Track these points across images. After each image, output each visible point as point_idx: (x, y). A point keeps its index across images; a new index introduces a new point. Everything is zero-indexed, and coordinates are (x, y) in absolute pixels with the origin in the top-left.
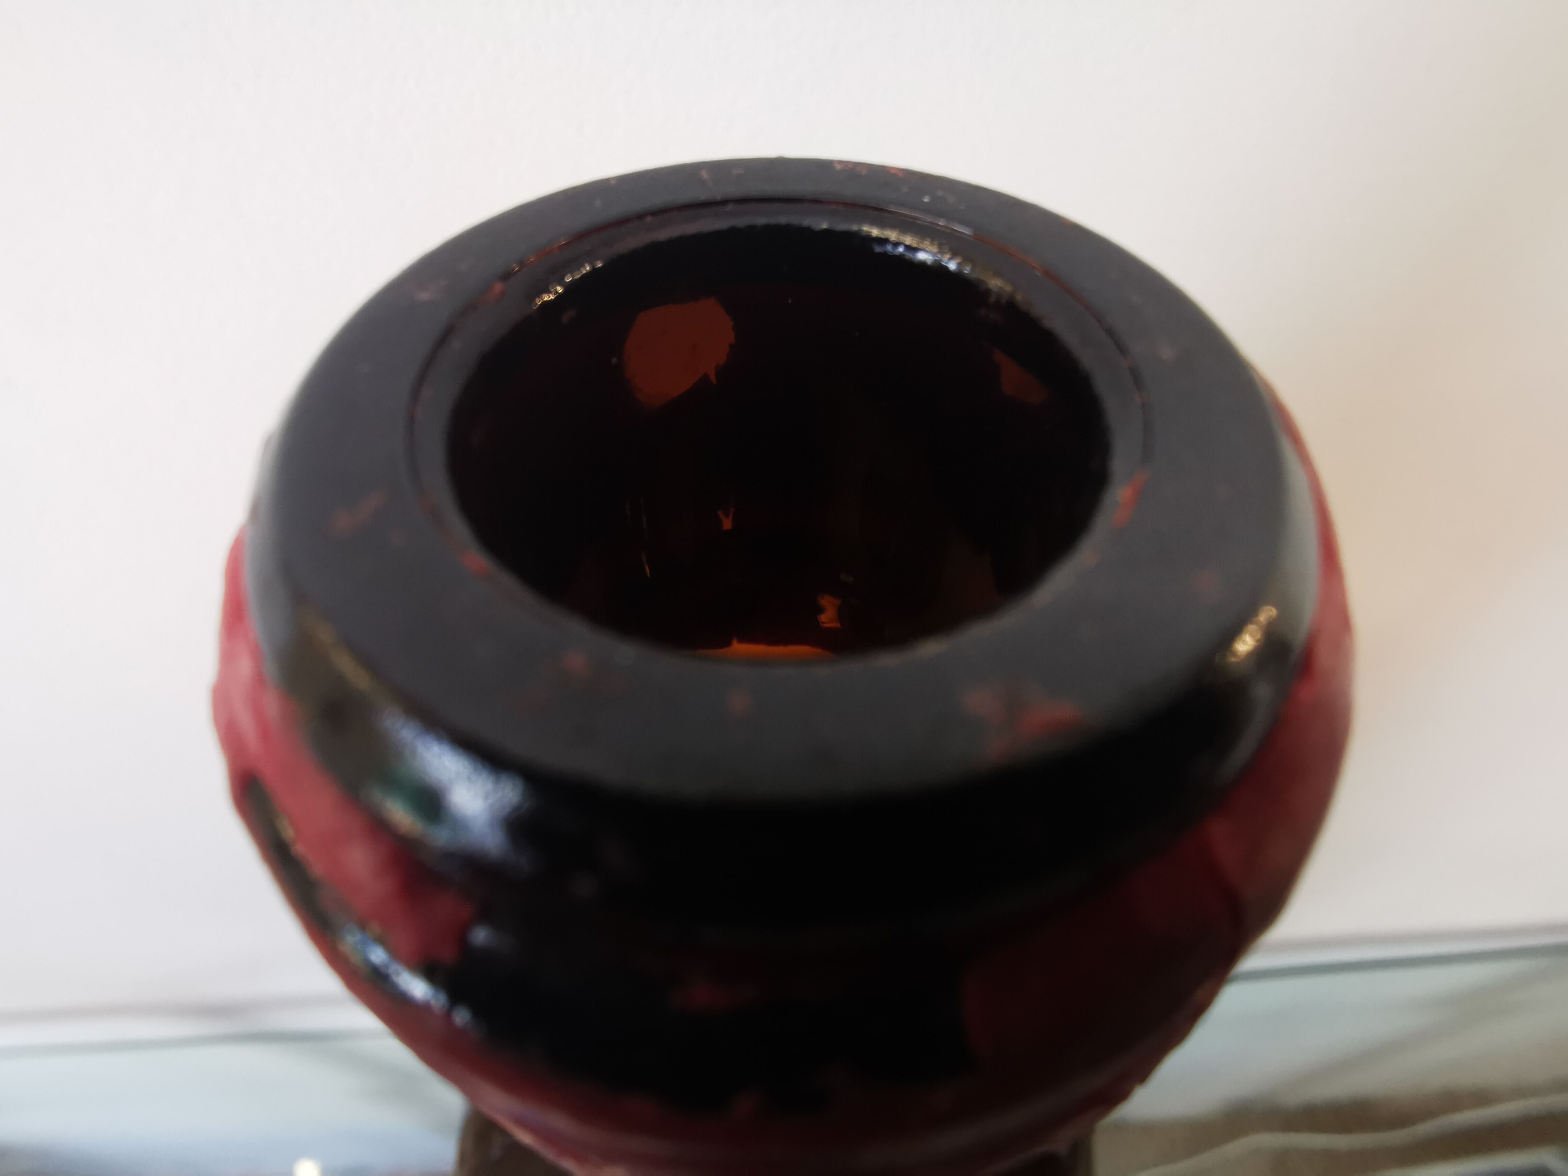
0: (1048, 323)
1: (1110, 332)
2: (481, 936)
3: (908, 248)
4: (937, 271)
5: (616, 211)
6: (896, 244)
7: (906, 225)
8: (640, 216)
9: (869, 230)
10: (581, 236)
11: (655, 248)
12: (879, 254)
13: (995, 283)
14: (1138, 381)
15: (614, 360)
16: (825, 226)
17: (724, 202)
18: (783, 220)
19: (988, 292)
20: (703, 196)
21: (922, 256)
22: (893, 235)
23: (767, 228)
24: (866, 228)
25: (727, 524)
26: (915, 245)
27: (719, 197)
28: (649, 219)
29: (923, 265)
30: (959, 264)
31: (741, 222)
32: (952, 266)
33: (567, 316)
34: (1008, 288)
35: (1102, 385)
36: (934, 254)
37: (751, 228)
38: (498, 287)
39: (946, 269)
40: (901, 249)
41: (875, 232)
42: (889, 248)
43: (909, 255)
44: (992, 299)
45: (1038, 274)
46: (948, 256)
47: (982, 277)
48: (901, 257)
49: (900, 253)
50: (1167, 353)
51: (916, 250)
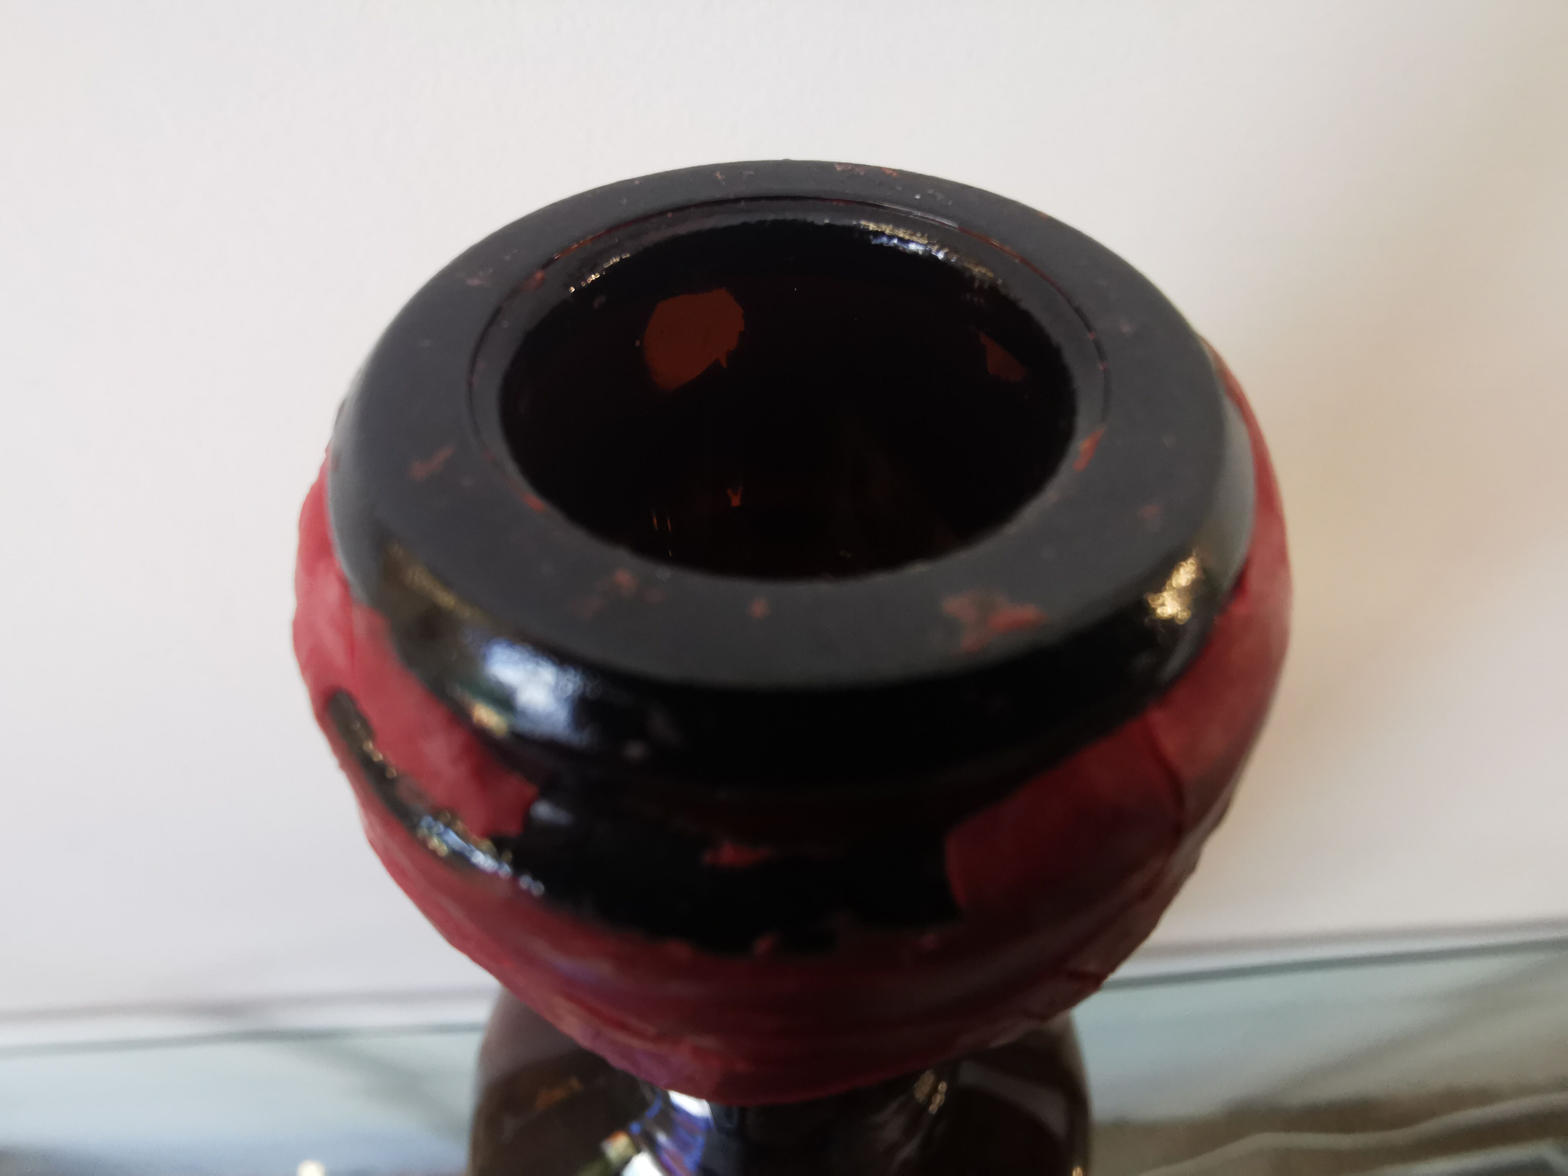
0: (1025, 305)
1: (1077, 310)
2: (543, 810)
3: (901, 240)
4: (928, 260)
5: (641, 207)
6: (891, 237)
7: (899, 220)
8: (662, 213)
9: (867, 224)
10: (612, 229)
11: (677, 241)
12: (876, 245)
13: (978, 270)
14: (1101, 354)
15: (638, 343)
16: (827, 221)
17: (737, 200)
18: (789, 216)
19: (973, 278)
20: (718, 195)
21: (913, 247)
22: (888, 229)
23: (775, 222)
24: (863, 223)
25: (736, 501)
26: (907, 237)
27: (732, 196)
28: (670, 215)
29: (915, 254)
30: (946, 254)
31: (753, 218)
32: (941, 256)
33: (598, 301)
34: (990, 274)
35: (1071, 357)
36: (926, 245)
37: (762, 223)
38: (539, 275)
39: (936, 258)
40: (895, 241)
41: (872, 226)
42: (884, 240)
43: (902, 246)
44: (976, 285)
45: (1017, 261)
46: (936, 247)
47: (966, 265)
48: (895, 248)
49: (894, 244)
50: (1126, 328)
51: (908, 242)
